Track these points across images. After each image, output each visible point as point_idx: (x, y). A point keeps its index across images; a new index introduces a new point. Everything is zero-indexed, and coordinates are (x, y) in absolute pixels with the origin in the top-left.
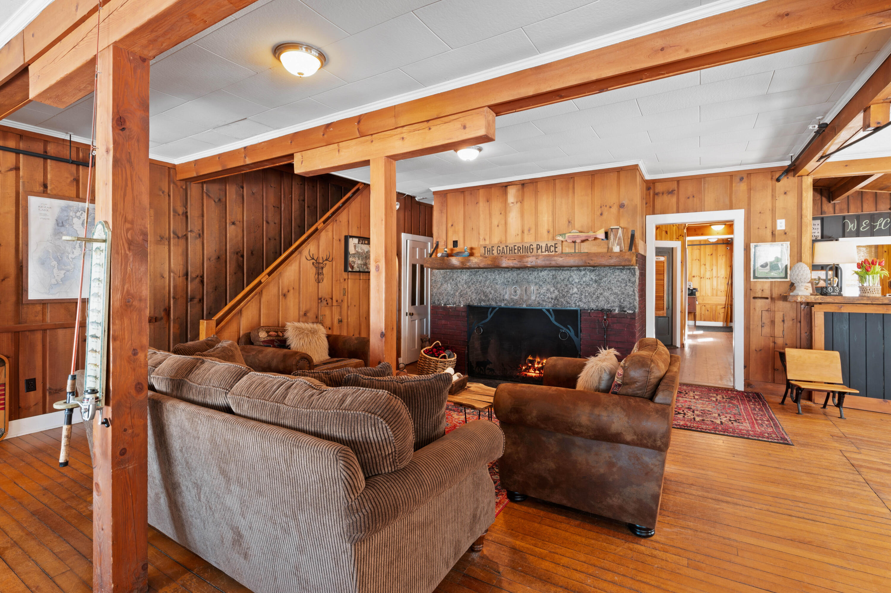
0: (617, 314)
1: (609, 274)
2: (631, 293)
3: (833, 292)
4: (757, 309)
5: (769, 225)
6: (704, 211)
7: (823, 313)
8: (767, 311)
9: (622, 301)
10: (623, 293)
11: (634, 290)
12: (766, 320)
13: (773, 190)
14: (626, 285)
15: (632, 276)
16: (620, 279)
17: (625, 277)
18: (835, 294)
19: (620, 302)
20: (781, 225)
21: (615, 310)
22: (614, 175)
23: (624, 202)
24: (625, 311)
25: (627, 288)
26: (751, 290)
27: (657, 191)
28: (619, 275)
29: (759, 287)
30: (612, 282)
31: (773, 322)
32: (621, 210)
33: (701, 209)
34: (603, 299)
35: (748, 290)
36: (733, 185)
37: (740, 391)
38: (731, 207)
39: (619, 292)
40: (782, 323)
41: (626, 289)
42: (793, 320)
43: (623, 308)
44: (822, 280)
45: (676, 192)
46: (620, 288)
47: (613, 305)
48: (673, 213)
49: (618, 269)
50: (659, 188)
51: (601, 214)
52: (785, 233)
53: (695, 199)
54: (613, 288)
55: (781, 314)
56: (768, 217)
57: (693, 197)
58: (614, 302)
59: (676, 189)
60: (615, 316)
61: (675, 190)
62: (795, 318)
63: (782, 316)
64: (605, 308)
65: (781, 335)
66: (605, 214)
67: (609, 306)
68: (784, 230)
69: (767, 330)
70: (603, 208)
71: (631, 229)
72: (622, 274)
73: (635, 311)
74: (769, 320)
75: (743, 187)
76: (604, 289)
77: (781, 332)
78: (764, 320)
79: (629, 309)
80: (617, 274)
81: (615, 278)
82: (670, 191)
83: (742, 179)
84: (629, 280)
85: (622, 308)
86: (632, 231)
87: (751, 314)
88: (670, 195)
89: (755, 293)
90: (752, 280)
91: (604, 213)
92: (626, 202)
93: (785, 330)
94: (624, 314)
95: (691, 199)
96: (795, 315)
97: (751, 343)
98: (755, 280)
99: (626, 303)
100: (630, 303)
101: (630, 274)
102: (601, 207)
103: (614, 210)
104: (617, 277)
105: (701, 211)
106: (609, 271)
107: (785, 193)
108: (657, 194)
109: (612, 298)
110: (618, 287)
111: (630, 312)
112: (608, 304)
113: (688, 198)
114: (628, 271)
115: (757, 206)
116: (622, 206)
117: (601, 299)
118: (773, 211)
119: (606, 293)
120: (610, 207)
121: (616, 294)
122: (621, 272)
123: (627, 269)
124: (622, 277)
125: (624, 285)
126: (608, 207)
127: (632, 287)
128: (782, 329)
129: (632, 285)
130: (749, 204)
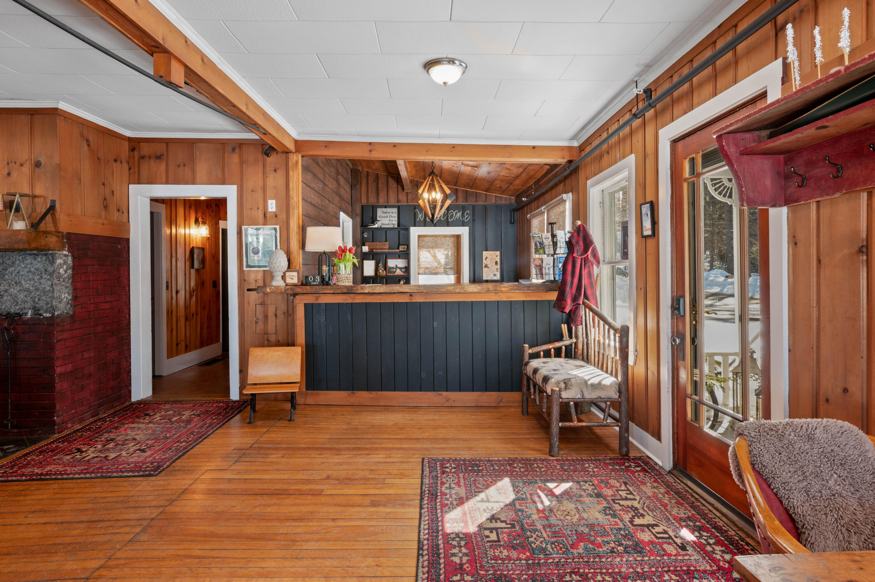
0: (29, 319)
1: (18, 262)
2: (48, 288)
3: (314, 281)
4: (251, 303)
5: (261, 206)
6: (196, 184)
7: (303, 304)
8: (260, 304)
9: (36, 300)
10: (37, 289)
11: (52, 284)
12: (260, 316)
13: (264, 166)
14: (41, 278)
15: (50, 265)
16: (32, 269)
17: (39, 266)
18: (315, 283)
19: (34, 301)
20: (272, 206)
21: (26, 314)
22: (25, 119)
23: (40, 159)
24: (41, 315)
25: (42, 281)
26: (245, 280)
27: (142, 153)
28: (31, 263)
29: (252, 277)
30: (22, 273)
31: (266, 317)
32: (37, 170)
33: (193, 182)
34: (9, 298)
35: (243, 281)
36: (226, 155)
37: (236, 401)
38: (223, 182)
39: (31, 288)
40: (274, 318)
41: (41, 284)
42: (284, 313)
43: (39, 310)
44: (399, 268)
45: (165, 157)
46: (32, 282)
47: (23, 306)
48: (161, 184)
49: (30, 254)
50: (145, 149)
51: (9, 174)
52: (276, 216)
53: (186, 168)
54: (23, 282)
55: (274, 307)
56: (259, 195)
57: (184, 165)
58: (25, 302)
59: (165, 153)
60: (26, 323)
61: (163, 155)
62: (286, 311)
63: (274, 310)
64: (12, 311)
65: (274, 331)
66: (14, 174)
67: (17, 308)
68: (275, 212)
69: (260, 326)
70: (10, 164)
71: (50, 198)
72: (35, 262)
73: (53, 314)
74: (262, 315)
75: (235, 158)
76: (9, 284)
77: (274, 328)
78: (258, 316)
79: (46, 311)
80: (29, 262)
81: (26, 267)
82: (158, 155)
83: (234, 149)
84: (46, 270)
85: (36, 310)
86: (51, 200)
87: (246, 309)
88: (158, 160)
89: (249, 284)
90: (245, 269)
91: (12, 173)
92: (42, 160)
93: (277, 325)
94: (39, 319)
95: (181, 167)
96: (286, 308)
97: (246, 343)
98: (248, 269)
99: (41, 304)
100: (47, 303)
101: (47, 262)
102: (8, 164)
103: (26, 169)
104: (29, 266)
105: (193, 183)
106: (17, 257)
107: (275, 171)
108: (143, 157)
109: (22, 296)
110: (30, 280)
111: (48, 315)
112: (16, 305)
113: (179, 166)
114: (44, 258)
115: (249, 184)
116: (38, 164)
117: (5, 298)
118: (264, 189)
119: (12, 290)
120: (22, 165)
121: (28, 290)
122: (35, 259)
123: (42, 254)
124: (36, 266)
125: (38, 277)
126: (18, 164)
127: (49, 280)
128: (274, 324)
129: (49, 277)
130: (242, 180)
